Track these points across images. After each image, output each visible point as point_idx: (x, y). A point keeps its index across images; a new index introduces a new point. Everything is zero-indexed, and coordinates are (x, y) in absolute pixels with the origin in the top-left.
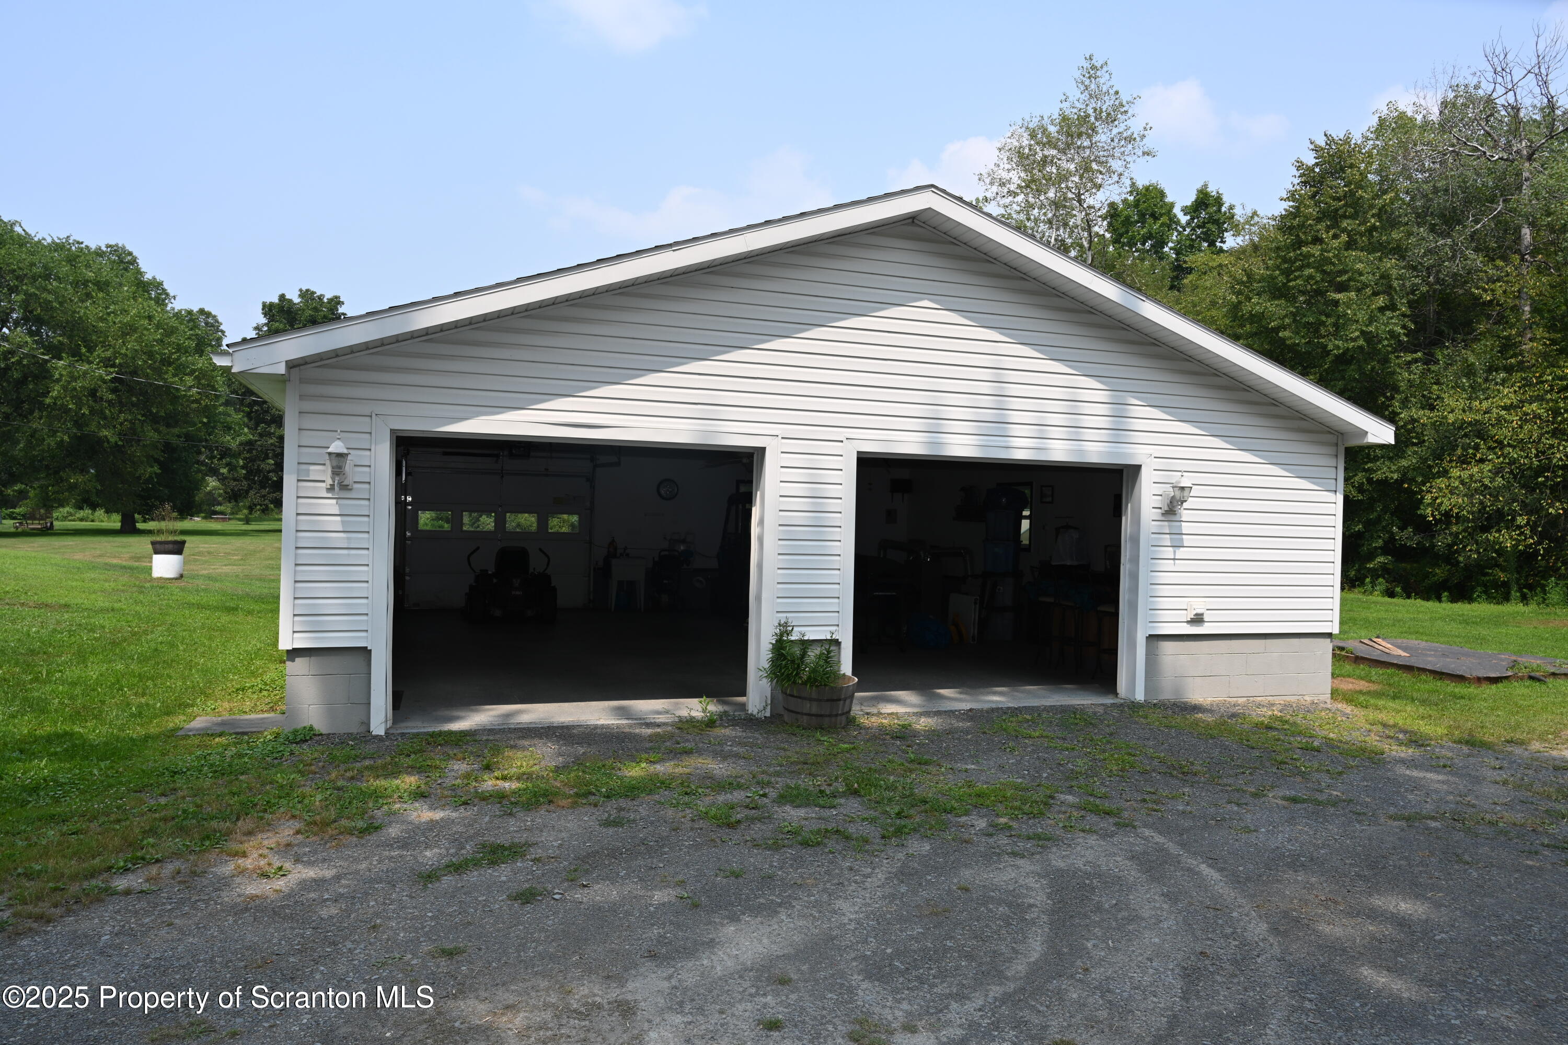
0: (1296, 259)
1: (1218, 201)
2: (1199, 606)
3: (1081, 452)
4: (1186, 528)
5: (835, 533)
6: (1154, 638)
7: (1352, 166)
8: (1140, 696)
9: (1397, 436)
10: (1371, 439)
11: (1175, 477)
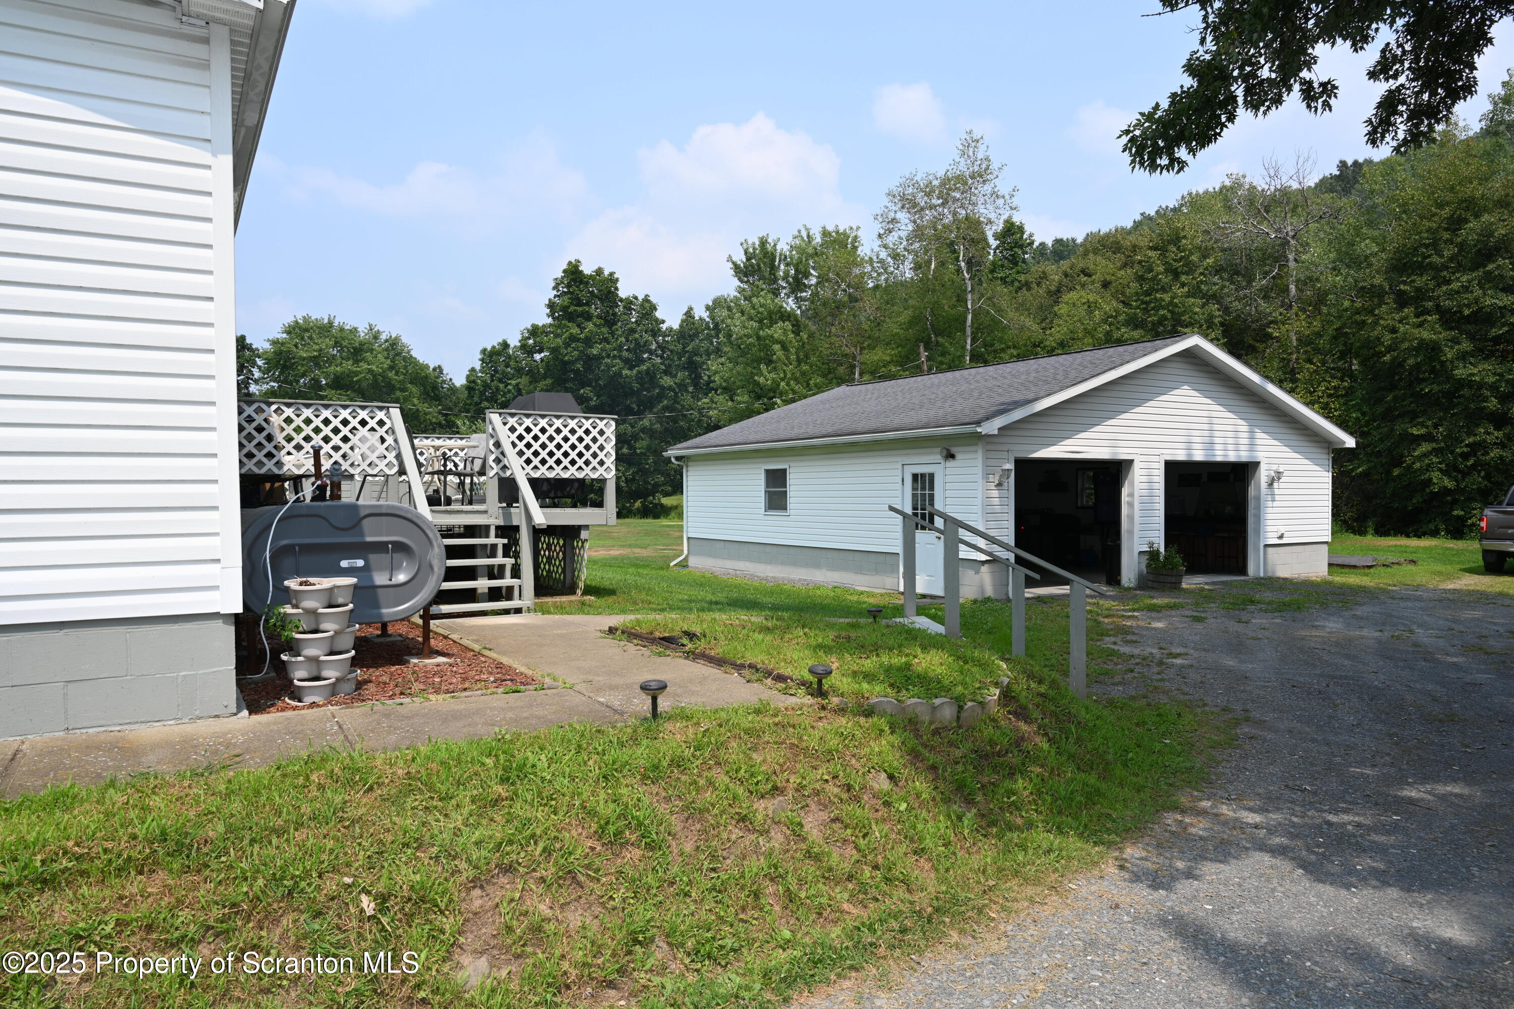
0: (1150, 302)
1: (1021, 229)
2: (1282, 530)
3: (1239, 456)
4: (1277, 491)
5: (1157, 499)
6: (1266, 546)
7: (1185, 237)
8: (1262, 575)
9: (1357, 443)
10: (1347, 446)
11: (1275, 467)
